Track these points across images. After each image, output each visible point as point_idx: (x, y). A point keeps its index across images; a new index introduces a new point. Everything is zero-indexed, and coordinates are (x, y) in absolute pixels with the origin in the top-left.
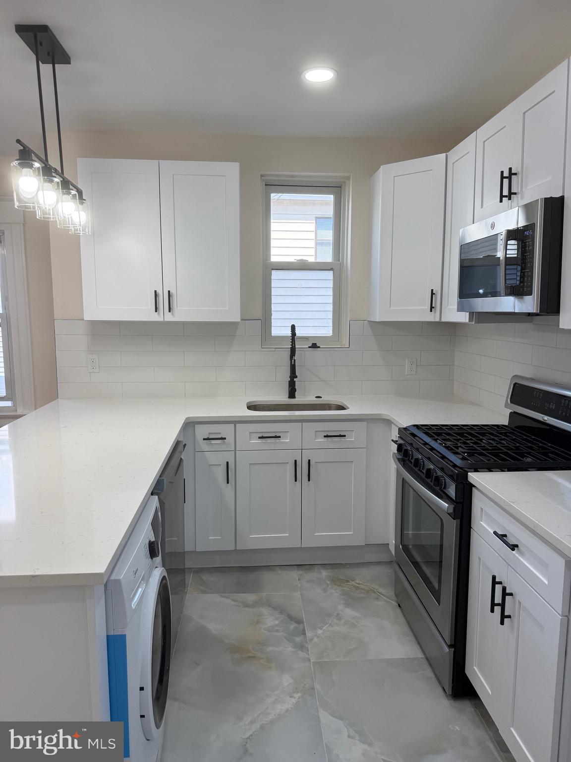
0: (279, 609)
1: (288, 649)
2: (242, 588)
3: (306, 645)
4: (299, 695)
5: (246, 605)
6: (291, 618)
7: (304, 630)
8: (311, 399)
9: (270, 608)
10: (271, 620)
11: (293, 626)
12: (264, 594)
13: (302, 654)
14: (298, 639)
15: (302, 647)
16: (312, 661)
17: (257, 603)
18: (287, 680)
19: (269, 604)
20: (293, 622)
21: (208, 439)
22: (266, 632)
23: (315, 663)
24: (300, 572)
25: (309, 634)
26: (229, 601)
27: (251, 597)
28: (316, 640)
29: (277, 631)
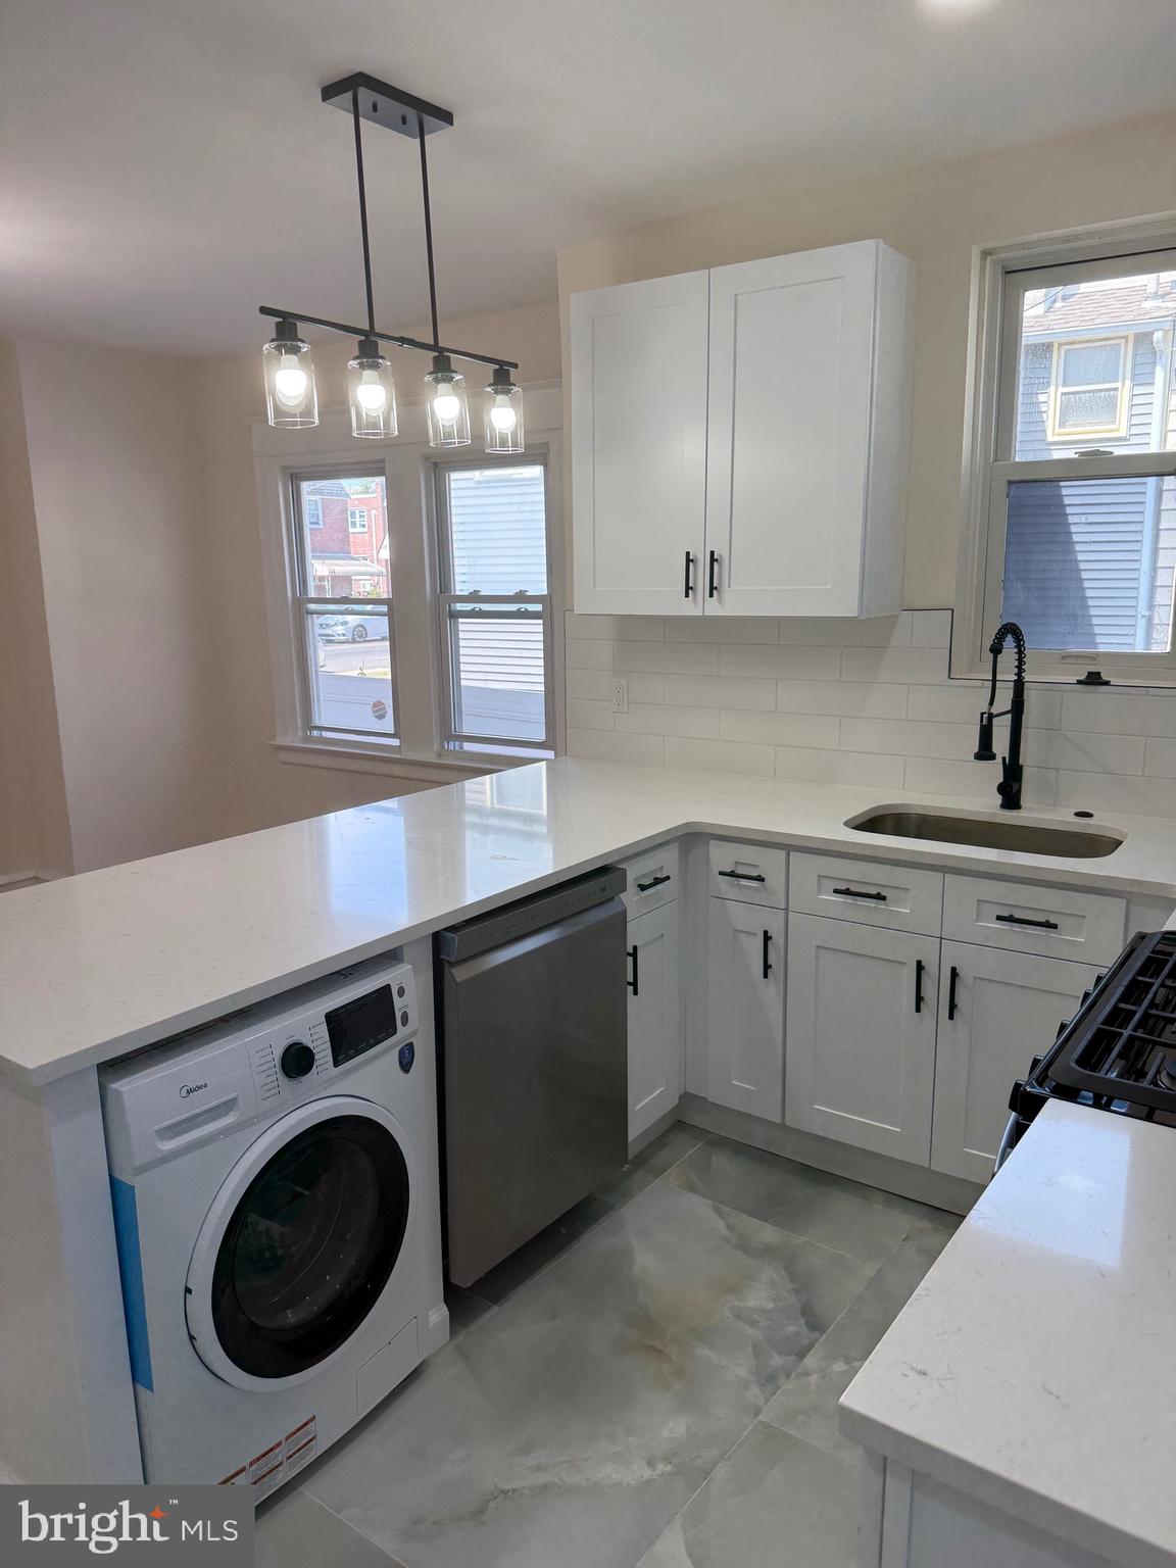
0: (801, 1281)
1: (740, 1368)
2: (767, 1209)
3: (782, 1381)
4: (669, 1468)
5: (744, 1246)
6: (807, 1311)
7: (809, 1347)
8: (1061, 817)
9: (783, 1272)
10: (763, 1294)
11: (795, 1327)
12: (800, 1240)
13: (754, 1393)
14: (777, 1361)
15: (769, 1380)
16: (761, 1418)
17: (767, 1252)
18: (674, 1428)
19: (789, 1261)
20: (803, 1321)
21: (732, 874)
22: (730, 1315)
23: (765, 1425)
24: (926, 1225)
25: (810, 1361)
26: (720, 1225)
27: (768, 1234)
28: (814, 1379)
29: (754, 1324)
